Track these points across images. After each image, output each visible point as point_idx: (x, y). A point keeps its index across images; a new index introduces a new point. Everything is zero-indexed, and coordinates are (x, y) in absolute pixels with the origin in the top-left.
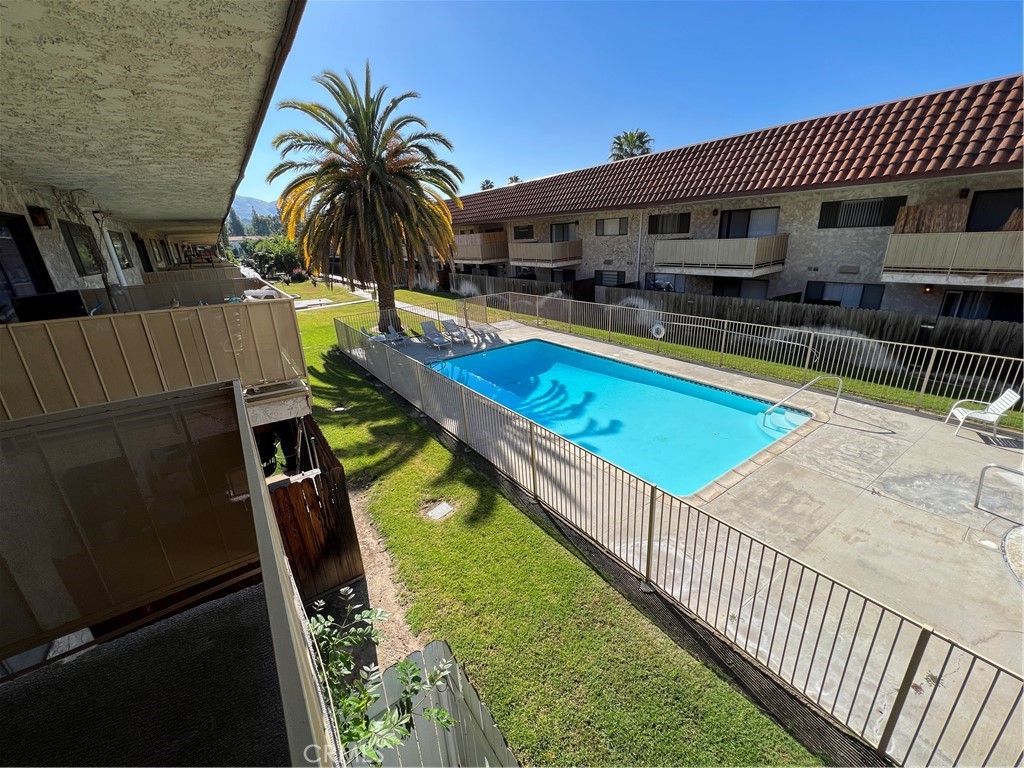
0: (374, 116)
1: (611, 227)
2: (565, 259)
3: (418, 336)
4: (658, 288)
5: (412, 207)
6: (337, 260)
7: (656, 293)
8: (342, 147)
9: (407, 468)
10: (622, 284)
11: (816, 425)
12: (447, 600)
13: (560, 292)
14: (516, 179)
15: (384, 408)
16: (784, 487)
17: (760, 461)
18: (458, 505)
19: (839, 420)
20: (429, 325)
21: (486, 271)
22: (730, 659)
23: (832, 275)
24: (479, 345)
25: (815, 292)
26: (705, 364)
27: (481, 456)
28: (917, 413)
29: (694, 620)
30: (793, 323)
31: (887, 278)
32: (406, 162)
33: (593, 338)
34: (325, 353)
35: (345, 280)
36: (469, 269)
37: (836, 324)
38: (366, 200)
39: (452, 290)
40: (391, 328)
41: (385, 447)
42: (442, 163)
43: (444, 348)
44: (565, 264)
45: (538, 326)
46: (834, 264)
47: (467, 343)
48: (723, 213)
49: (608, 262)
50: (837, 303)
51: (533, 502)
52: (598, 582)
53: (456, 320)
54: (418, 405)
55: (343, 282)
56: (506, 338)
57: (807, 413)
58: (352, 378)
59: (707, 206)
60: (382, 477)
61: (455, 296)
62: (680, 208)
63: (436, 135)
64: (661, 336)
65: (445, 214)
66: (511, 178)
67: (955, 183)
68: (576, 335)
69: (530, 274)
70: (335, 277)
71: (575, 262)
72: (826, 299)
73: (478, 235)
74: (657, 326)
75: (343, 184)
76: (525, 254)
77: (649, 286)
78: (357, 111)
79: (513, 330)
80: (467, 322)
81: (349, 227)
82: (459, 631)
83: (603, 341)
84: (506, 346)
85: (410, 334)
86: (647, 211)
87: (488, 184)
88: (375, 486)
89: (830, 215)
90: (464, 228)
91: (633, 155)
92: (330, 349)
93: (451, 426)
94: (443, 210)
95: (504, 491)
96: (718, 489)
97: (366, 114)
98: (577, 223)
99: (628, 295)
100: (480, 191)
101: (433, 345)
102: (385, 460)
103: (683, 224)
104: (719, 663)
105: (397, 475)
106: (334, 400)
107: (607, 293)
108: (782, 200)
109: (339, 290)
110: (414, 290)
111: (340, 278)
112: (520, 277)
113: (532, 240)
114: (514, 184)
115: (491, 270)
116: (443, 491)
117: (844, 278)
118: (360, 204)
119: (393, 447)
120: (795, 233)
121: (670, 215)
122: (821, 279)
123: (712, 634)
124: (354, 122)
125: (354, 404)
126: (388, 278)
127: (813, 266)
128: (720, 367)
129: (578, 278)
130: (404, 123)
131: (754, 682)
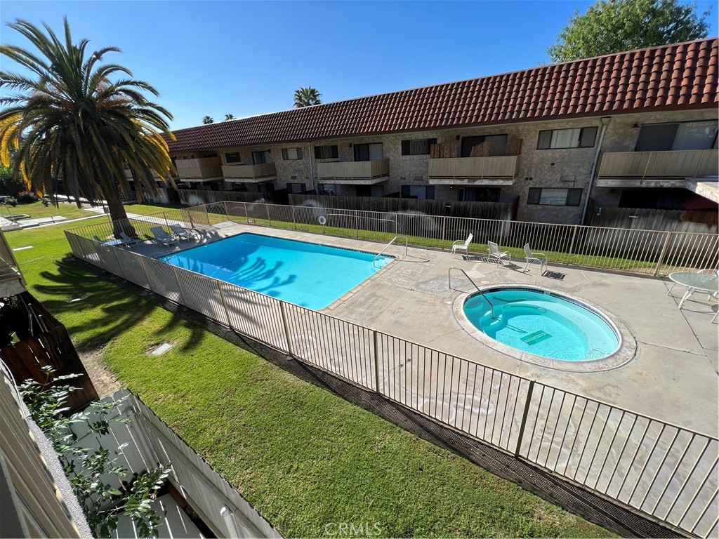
0: (79, 62)
1: (293, 154)
2: (265, 177)
3: (150, 239)
4: (326, 193)
5: (128, 139)
6: (60, 182)
7: (323, 197)
8: (48, 86)
9: (136, 329)
10: (305, 192)
11: (396, 262)
12: (162, 395)
13: (263, 199)
14: (231, 117)
15: (118, 293)
16: (373, 295)
17: (364, 285)
18: (176, 343)
19: (408, 259)
20: (158, 230)
21: (209, 187)
22: (326, 378)
23: (412, 182)
24: (202, 240)
25: (406, 191)
26: (350, 237)
27: (195, 311)
28: (443, 250)
29: (312, 366)
30: (395, 210)
31: (432, 182)
32: (117, 102)
33: (285, 228)
34: (60, 259)
35: (72, 198)
36: (195, 186)
37: (413, 209)
38: (80, 132)
39: (182, 202)
40: (123, 234)
41: (118, 319)
42: (150, 104)
43: (172, 245)
44: (265, 179)
45: (249, 224)
46: (412, 175)
47: (192, 240)
48: (355, 145)
49: (294, 178)
50: (416, 197)
51: (230, 330)
52: (262, 362)
53: (182, 225)
54: (147, 287)
55: (70, 201)
56: (222, 234)
57: (395, 257)
58: (88, 276)
59: (346, 141)
60: (115, 338)
61: (185, 206)
62: (330, 142)
63: (142, 83)
64: (324, 223)
65: (162, 144)
66: (227, 116)
67: (454, 132)
68: (275, 227)
69: (243, 187)
70: (59, 196)
71: (272, 178)
72: (411, 195)
73: (196, 160)
74: (321, 217)
75: (54, 118)
76: (234, 173)
77: (320, 192)
78: (60, 57)
79: (228, 228)
80: (193, 226)
81: (68, 155)
82: (169, 408)
83: (292, 230)
84: (222, 239)
85: (144, 238)
86: (312, 143)
87: (208, 120)
88: (109, 345)
89: (407, 148)
90: (186, 155)
91: (309, 104)
92: (65, 257)
93: (174, 297)
94: (159, 141)
95: (210, 329)
96: (339, 302)
97: (70, 61)
98: (269, 151)
99: (306, 199)
100: (202, 124)
101: (164, 243)
102: (117, 326)
103: (334, 153)
104: (320, 381)
105: (127, 335)
106: (69, 294)
107: (294, 198)
108: (383, 138)
109: (66, 208)
110: (142, 203)
111: (65, 197)
112: (233, 190)
113: (240, 163)
114: (230, 120)
115: (214, 186)
116: (164, 337)
117: (417, 183)
118: (75, 136)
119: (125, 317)
120: (392, 158)
121: (325, 146)
122: (407, 184)
123: (319, 370)
124: (58, 67)
125: (90, 294)
126: (114, 196)
127: (403, 176)
128: (357, 238)
129: (276, 189)
130: (111, 71)
131: (334, 384)
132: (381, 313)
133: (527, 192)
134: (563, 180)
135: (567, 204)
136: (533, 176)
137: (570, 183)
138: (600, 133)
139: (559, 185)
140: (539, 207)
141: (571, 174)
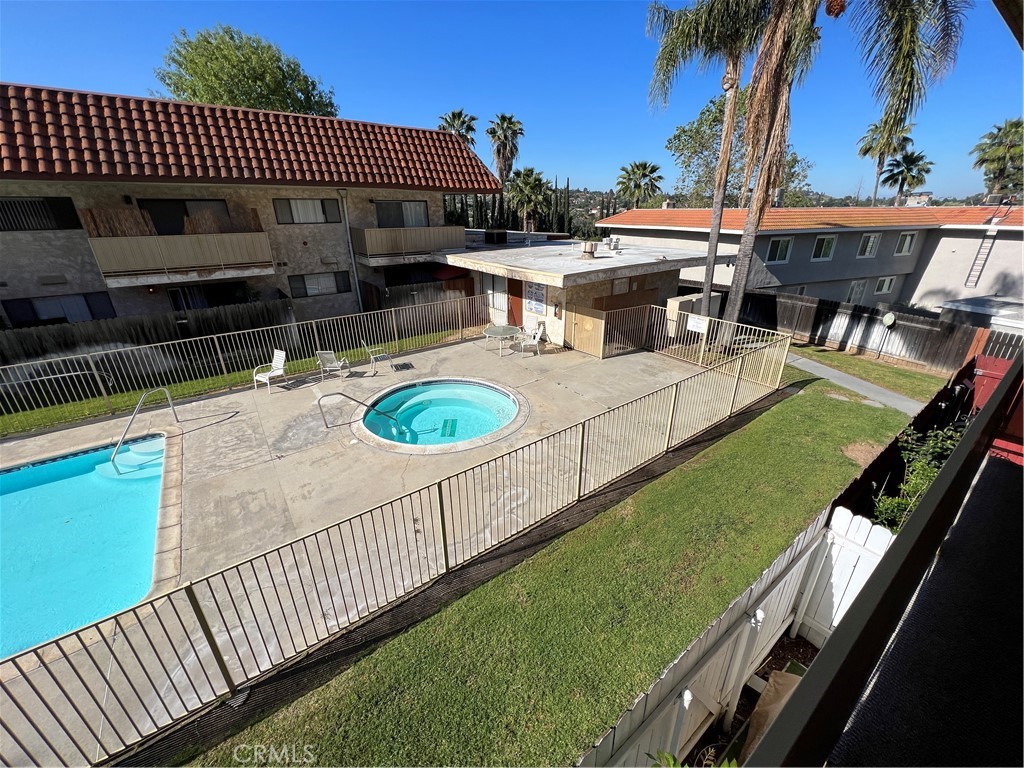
11: (177, 440)
16: (222, 503)
17: (173, 501)
23: (32, 290)
25: (21, 312)
28: (233, 391)
31: (113, 283)
72: (44, 317)
96: (171, 556)
117: (52, 290)
131: (383, 626)
132: (286, 510)
133: (286, 282)
134: (324, 263)
135: (339, 292)
136: (286, 261)
137: (333, 266)
138: (343, 207)
139: (323, 269)
140: (310, 300)
141: (330, 255)
